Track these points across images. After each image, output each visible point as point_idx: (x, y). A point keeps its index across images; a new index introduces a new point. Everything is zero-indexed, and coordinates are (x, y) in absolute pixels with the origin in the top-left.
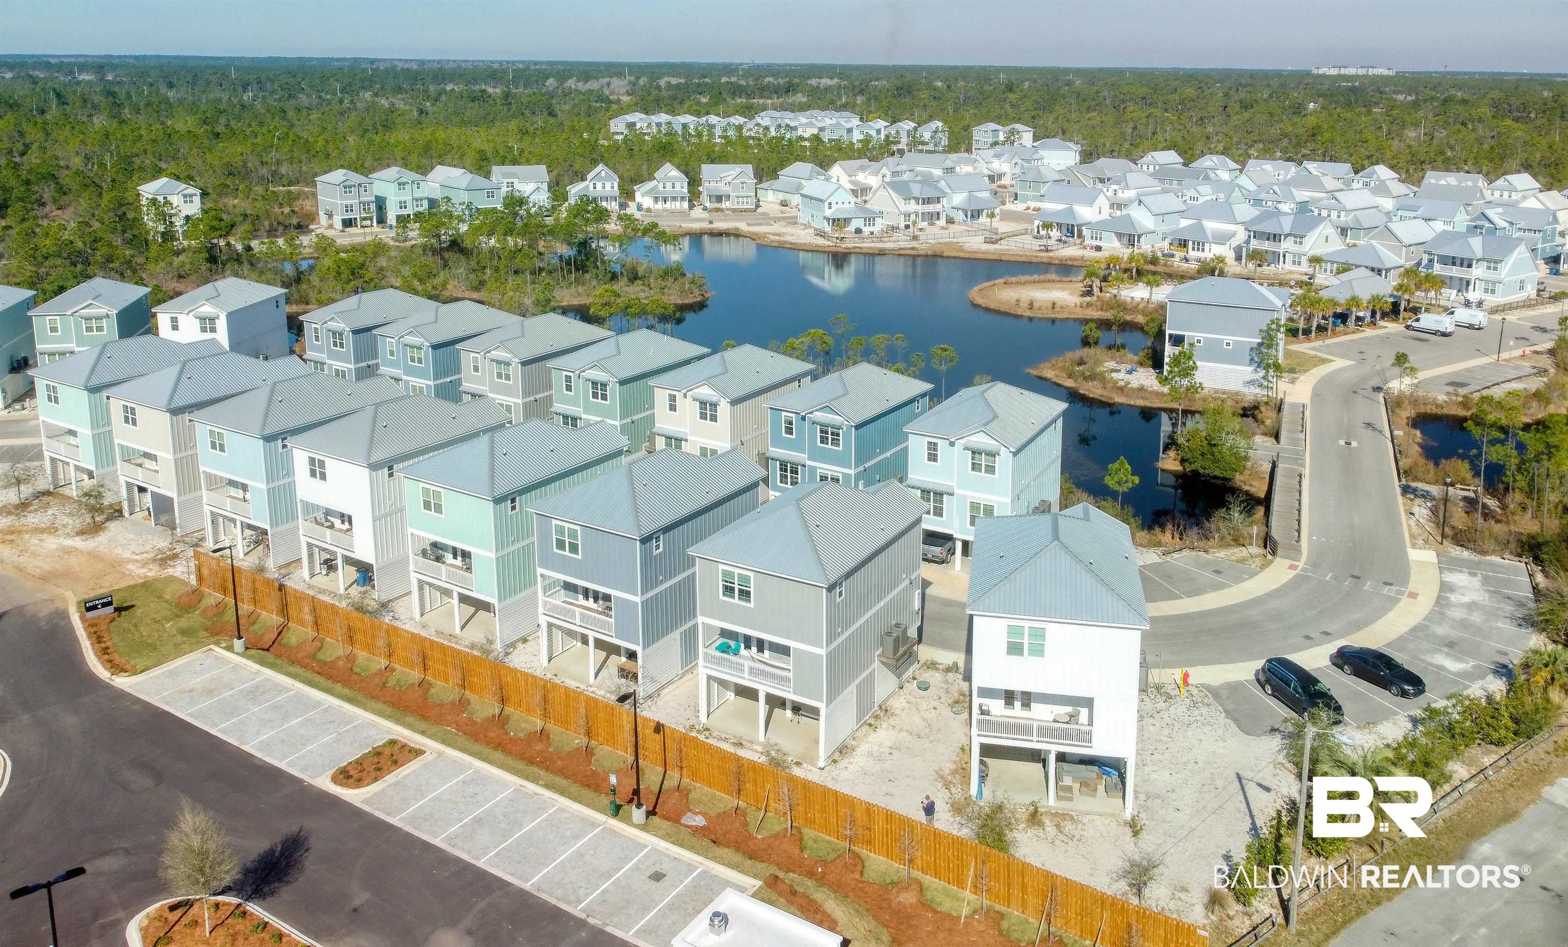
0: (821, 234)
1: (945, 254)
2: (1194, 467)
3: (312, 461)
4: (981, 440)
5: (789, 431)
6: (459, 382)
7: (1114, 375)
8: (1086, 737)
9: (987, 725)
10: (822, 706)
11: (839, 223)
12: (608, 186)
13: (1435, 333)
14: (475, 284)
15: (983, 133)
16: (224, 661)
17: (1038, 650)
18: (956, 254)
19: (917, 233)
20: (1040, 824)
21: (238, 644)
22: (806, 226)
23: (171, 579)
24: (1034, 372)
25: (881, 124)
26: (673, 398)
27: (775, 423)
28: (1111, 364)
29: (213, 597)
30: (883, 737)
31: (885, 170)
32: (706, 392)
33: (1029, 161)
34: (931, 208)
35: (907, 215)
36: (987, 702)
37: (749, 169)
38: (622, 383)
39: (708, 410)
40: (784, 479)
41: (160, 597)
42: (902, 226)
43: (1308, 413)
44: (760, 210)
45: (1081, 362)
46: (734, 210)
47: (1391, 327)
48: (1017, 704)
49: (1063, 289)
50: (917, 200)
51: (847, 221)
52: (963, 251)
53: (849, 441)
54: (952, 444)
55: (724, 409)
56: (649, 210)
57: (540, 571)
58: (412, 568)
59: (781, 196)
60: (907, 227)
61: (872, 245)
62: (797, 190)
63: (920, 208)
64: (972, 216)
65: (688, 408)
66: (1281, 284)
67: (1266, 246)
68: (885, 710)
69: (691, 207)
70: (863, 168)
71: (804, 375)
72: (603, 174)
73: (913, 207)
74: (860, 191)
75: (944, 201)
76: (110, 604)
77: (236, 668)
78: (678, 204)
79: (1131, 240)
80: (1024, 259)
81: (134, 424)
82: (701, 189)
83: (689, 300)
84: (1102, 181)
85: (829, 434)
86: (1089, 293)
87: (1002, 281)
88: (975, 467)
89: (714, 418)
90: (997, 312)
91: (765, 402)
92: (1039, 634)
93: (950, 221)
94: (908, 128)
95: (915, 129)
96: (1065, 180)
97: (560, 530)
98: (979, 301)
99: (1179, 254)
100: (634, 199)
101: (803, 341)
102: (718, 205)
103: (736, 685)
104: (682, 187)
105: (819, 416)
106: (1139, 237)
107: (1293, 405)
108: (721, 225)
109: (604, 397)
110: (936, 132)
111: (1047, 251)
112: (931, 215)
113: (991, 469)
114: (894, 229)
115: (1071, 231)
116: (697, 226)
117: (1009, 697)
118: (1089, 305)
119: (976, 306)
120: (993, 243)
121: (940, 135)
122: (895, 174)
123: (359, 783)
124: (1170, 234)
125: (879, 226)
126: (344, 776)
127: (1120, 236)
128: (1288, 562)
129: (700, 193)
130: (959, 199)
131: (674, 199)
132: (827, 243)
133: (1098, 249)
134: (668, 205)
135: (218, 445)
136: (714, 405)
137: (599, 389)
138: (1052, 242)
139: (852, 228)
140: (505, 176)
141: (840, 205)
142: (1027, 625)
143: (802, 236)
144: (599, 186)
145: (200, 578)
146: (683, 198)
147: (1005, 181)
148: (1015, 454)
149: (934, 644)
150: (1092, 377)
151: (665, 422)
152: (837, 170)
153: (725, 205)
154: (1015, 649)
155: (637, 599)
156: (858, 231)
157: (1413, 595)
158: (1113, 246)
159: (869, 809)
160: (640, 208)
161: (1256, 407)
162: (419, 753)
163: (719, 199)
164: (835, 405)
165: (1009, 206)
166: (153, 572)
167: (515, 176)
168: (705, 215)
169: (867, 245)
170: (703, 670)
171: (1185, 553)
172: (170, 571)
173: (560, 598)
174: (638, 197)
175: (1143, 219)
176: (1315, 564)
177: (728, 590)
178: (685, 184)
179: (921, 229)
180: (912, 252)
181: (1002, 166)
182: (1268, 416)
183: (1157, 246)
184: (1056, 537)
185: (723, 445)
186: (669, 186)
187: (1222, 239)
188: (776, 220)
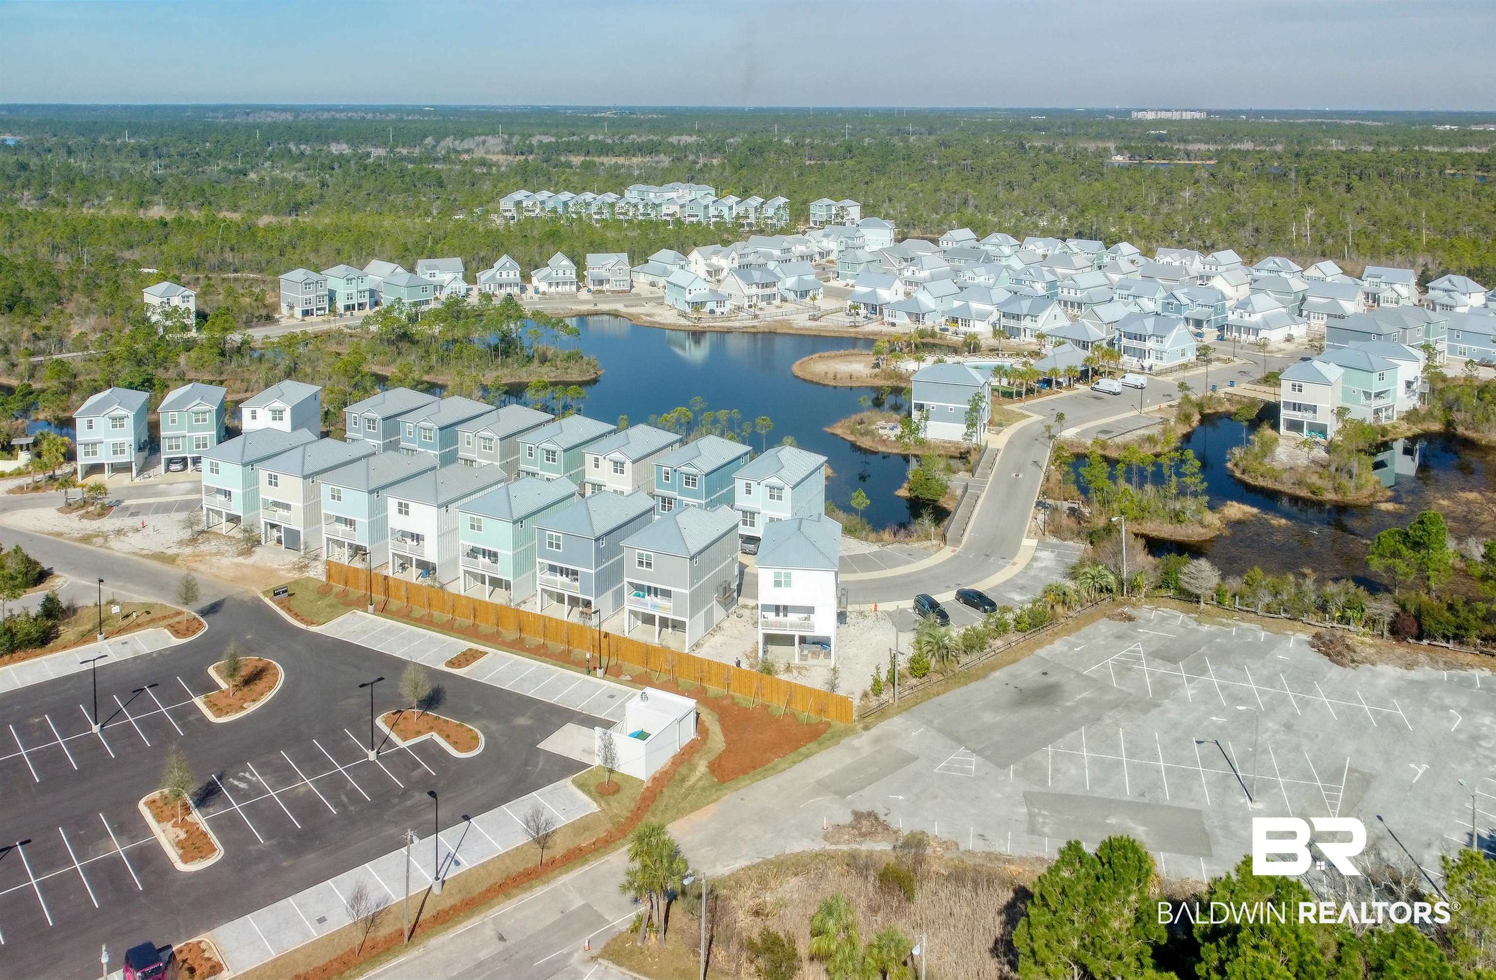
0: (683, 315)
1: (778, 331)
2: (916, 493)
3: (400, 504)
4: (774, 481)
5: (667, 478)
6: (456, 451)
7: (881, 431)
8: (811, 627)
9: (766, 624)
10: (687, 620)
11: (697, 306)
12: (512, 274)
13: (1109, 393)
14: (426, 369)
15: (819, 209)
16: (365, 618)
17: (788, 584)
18: (786, 331)
19: (757, 312)
20: (791, 671)
21: (371, 608)
22: (672, 307)
23: (309, 579)
24: (829, 430)
25: (733, 200)
26: (597, 460)
27: (659, 473)
28: (882, 423)
29: (339, 587)
30: (718, 639)
31: (734, 254)
32: (617, 456)
33: (852, 239)
34: (768, 291)
35: (750, 297)
36: (766, 614)
37: (625, 256)
38: (565, 451)
39: (619, 467)
40: (664, 508)
41: (307, 588)
42: (746, 306)
43: (999, 455)
44: (633, 291)
45: (861, 422)
46: (613, 292)
47: (1082, 388)
48: (781, 614)
49: (861, 362)
50: (757, 285)
51: (703, 304)
52: (791, 328)
53: (701, 482)
54: (759, 484)
55: (628, 466)
56: (544, 293)
57: (538, 560)
58: (461, 563)
59: (651, 278)
60: (750, 306)
61: (722, 324)
62: (666, 273)
63: (760, 292)
64: (801, 296)
65: (606, 466)
66: (1017, 355)
67: (1012, 323)
68: (719, 627)
69: (579, 288)
70: (716, 253)
71: (675, 442)
72: (508, 265)
73: (754, 290)
74: (714, 272)
75: (779, 285)
76: (286, 591)
77: (372, 620)
78: (567, 287)
79: (917, 317)
80: (837, 334)
81: (276, 485)
82: (585, 273)
83: (587, 378)
84: (906, 260)
85: (690, 480)
86: (877, 366)
87: (817, 355)
88: (772, 497)
89: (622, 472)
90: (811, 382)
91: (652, 461)
92: (788, 576)
93: (784, 300)
94: (755, 204)
95: (763, 203)
96: (878, 258)
97: (551, 536)
98: (799, 374)
99: (952, 329)
100: (530, 282)
101: (673, 415)
102: (600, 288)
103: (643, 614)
104: (571, 273)
105: (685, 469)
106: (924, 315)
107: (992, 450)
108: (603, 307)
109: (554, 460)
110: (779, 207)
111: (856, 327)
112: (769, 296)
113: (780, 498)
114: (740, 308)
115: (875, 309)
116: (584, 308)
117: (777, 609)
118: (876, 375)
119: (797, 377)
120: (816, 320)
121: (781, 212)
122: (742, 256)
123: (460, 666)
124: (947, 313)
125: (729, 305)
126: (451, 663)
127: (909, 314)
128: (952, 548)
129: (584, 276)
130: (791, 282)
131: (565, 283)
132: (688, 323)
133: (893, 325)
134: (560, 289)
135: (336, 497)
136: (622, 464)
137: (551, 455)
138: (860, 319)
139: (707, 309)
140: (429, 268)
141: (698, 292)
142: (783, 571)
143: (666, 316)
144: (504, 274)
145: (329, 577)
146: (572, 283)
147: (832, 257)
148: (793, 488)
149: (746, 596)
150: (866, 433)
151: (592, 475)
152: (695, 255)
153: (606, 287)
154: (778, 584)
155: (593, 572)
156: (712, 312)
157: (1014, 564)
158: (904, 324)
159: (710, 663)
160: (537, 291)
161: (968, 452)
162: (484, 653)
163: (601, 282)
164: (695, 461)
165: (833, 283)
166: (296, 575)
167: (436, 267)
168: (589, 297)
169: (719, 324)
170: (628, 606)
171: (895, 545)
172: (306, 574)
173: (548, 576)
174: (534, 280)
175: (925, 299)
176: (966, 549)
177: (641, 563)
178: (574, 272)
179: (761, 309)
180: (753, 330)
181: (830, 244)
182: (973, 458)
183: (938, 321)
184: (799, 529)
185: (628, 489)
186: (561, 273)
187: (983, 317)
188: (648, 300)
